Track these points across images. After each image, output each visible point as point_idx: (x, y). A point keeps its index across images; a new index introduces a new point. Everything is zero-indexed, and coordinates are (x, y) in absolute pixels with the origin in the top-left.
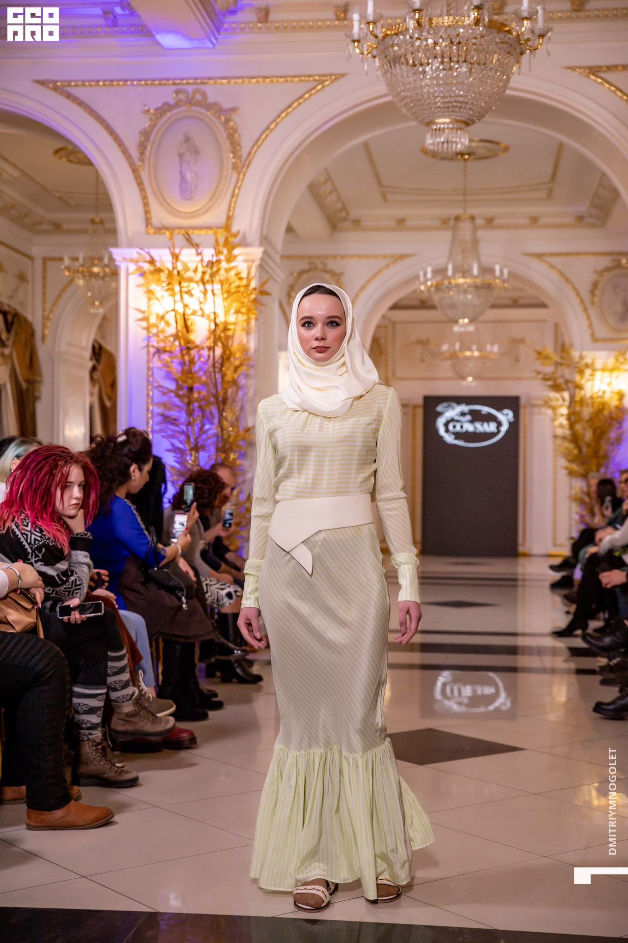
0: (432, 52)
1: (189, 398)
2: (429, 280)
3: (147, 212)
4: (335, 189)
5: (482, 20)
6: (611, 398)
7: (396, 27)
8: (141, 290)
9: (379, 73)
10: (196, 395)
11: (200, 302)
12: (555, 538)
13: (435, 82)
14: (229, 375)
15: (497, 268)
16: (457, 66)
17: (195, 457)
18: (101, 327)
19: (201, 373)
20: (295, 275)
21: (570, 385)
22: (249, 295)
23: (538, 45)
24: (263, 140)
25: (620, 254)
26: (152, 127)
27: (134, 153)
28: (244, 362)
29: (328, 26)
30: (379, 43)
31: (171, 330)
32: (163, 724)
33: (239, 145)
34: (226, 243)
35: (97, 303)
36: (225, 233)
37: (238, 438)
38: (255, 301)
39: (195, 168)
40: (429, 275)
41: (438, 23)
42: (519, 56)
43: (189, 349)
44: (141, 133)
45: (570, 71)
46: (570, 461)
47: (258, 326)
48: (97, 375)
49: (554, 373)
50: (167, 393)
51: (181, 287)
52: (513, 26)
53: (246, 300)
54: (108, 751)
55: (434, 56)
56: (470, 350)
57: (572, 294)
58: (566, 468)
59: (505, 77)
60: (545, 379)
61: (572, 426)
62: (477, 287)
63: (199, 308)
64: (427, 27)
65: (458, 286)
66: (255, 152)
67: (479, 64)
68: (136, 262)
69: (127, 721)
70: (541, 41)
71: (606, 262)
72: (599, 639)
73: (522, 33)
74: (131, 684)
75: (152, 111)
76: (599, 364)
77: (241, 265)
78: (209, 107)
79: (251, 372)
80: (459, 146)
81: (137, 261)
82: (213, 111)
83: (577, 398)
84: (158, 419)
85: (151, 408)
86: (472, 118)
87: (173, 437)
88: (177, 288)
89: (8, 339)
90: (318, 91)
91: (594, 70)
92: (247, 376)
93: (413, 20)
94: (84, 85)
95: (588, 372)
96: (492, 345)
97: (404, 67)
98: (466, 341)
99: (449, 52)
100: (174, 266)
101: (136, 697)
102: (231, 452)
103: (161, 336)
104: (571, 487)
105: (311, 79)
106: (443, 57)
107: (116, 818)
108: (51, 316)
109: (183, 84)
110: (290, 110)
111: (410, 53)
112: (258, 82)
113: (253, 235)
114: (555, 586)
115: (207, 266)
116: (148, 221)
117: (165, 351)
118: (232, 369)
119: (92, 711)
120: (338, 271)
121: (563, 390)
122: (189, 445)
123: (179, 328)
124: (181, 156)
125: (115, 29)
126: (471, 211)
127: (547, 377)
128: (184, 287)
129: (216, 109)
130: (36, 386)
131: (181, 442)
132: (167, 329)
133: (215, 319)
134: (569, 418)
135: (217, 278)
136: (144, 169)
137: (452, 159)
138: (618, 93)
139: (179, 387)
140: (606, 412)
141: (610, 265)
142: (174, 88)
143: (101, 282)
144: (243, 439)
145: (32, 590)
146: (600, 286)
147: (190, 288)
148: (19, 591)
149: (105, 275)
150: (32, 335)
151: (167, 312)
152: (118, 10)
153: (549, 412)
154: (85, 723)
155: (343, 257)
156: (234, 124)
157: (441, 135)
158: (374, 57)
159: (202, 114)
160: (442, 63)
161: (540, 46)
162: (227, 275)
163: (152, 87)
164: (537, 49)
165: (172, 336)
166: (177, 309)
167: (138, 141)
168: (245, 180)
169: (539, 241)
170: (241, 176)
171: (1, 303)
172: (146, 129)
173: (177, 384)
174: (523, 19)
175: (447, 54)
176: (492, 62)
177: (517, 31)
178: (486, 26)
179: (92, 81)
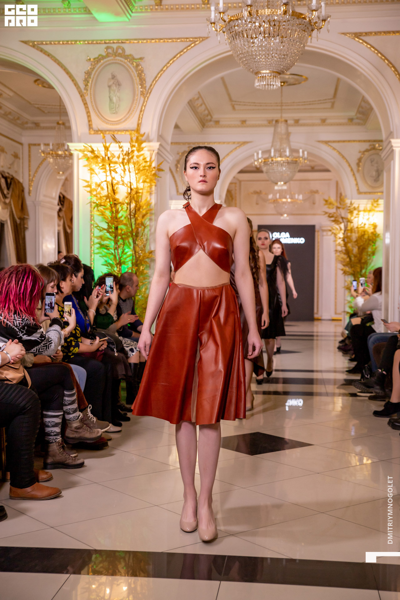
0: (259, 30)
1: (115, 233)
2: (260, 159)
3: (89, 121)
4: (204, 103)
5: (288, 11)
6: (369, 228)
7: (236, 15)
8: (86, 169)
9: (227, 42)
10: (119, 232)
11: (121, 176)
12: (336, 309)
13: (260, 49)
14: (140, 219)
15: (301, 151)
16: (273, 39)
17: (120, 268)
18: (64, 185)
19: (123, 218)
20: (180, 154)
22: (151, 171)
24: (159, 78)
25: (375, 141)
26: (93, 69)
27: (82, 86)
28: (148, 212)
29: (198, 8)
30: (226, 25)
31: (105, 193)
33: (145, 80)
34: (137, 140)
35: (61, 173)
36: (136, 135)
37: (145, 257)
38: (155, 175)
39: (118, 94)
40: (260, 156)
41: (262, 13)
42: (310, 33)
43: (115, 204)
44: (85, 73)
45: (343, 35)
46: (344, 265)
47: (157, 190)
48: (61, 214)
49: (334, 213)
50: (102, 230)
51: (110, 167)
52: (307, 15)
53: (149, 175)
55: (259, 33)
56: (286, 198)
57: (346, 165)
58: (342, 270)
59: (302, 45)
60: (330, 217)
61: (345, 245)
62: (288, 163)
63: (121, 180)
64: (255, 16)
65: (277, 162)
66: (154, 84)
69: (75, 432)
70: (324, 24)
71: (366, 146)
73: (312, 19)
75: (92, 60)
76: (361, 208)
77: (146, 153)
78: (126, 57)
79: (153, 217)
80: (275, 87)
81: (84, 151)
82: (129, 60)
83: (349, 228)
84: (98, 245)
85: (93, 239)
86: (283, 70)
87: (106, 256)
88: (108, 168)
89: (8, 193)
90: (192, 47)
91: (358, 35)
92: (150, 219)
93: (247, 12)
94: (51, 44)
95: (355, 212)
96: (299, 195)
97: (242, 40)
98: (283, 194)
99: (268, 31)
100: (106, 154)
101: (81, 417)
102: (141, 266)
103: (99, 196)
104: (345, 281)
105: (188, 40)
106: (265, 33)
108: (34, 179)
109: (111, 43)
110: (175, 59)
111: (245, 31)
112: (156, 41)
113: (154, 135)
115: (125, 154)
116: (90, 127)
117: (101, 205)
118: (141, 216)
119: (56, 425)
121: (341, 223)
122: (116, 261)
123: (109, 191)
124: (109, 87)
125: (70, 10)
126: (286, 116)
127: (331, 215)
128: (112, 167)
129: (131, 58)
130: (25, 221)
131: (111, 260)
132: (102, 192)
133: (131, 186)
134: (344, 240)
135: (132, 161)
136: (88, 94)
138: (372, 49)
139: (109, 227)
140: (366, 237)
141: (369, 148)
142: (105, 45)
143: (63, 160)
144: (148, 258)
146: (363, 160)
147: (115, 167)
149: (66, 156)
150: (23, 191)
151: (102, 182)
153: (333, 235)
154: (53, 433)
156: (142, 67)
157: (264, 80)
158: (224, 32)
159: (122, 61)
160: (265, 37)
161: (323, 26)
162: (138, 160)
163: (92, 45)
164: (321, 28)
165: (105, 196)
166: (108, 180)
167: (84, 77)
168: (148, 102)
169: (326, 133)
170: (146, 98)
171: (4, 172)
172: (88, 71)
173: (108, 225)
174: (313, 11)
175: (267, 32)
176: (294, 36)
177: (309, 17)
178: (291, 15)
179: (56, 41)
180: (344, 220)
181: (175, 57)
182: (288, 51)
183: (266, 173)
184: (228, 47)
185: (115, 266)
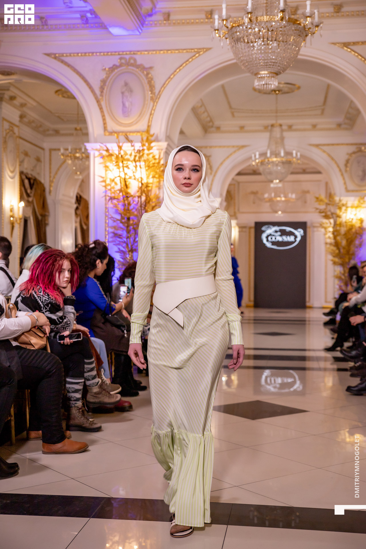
0: (258, 35)
1: (128, 224)
2: (258, 159)
3: (105, 124)
4: (206, 111)
5: (284, 18)
6: (356, 222)
7: (238, 22)
8: (102, 166)
9: (229, 47)
10: (131, 222)
11: (133, 172)
12: (326, 298)
13: (259, 52)
15: (294, 152)
16: (271, 43)
17: (131, 255)
18: (81, 186)
19: (134, 210)
21: (334, 216)
22: (160, 168)
23: (315, 31)
24: (167, 84)
25: (361, 144)
27: (98, 92)
28: (157, 204)
29: (202, 23)
30: (229, 31)
31: (118, 187)
32: (114, 398)
33: (154, 87)
34: (147, 140)
35: (78, 173)
36: (146, 135)
39: (130, 100)
41: (261, 19)
42: (305, 37)
43: (127, 197)
44: (101, 81)
45: (333, 45)
46: (334, 257)
48: (79, 212)
49: (325, 209)
50: (116, 221)
51: (123, 164)
52: (301, 21)
53: (158, 171)
54: (86, 412)
55: (259, 37)
56: (280, 197)
57: (335, 166)
58: (332, 260)
59: (297, 49)
60: (320, 212)
61: (335, 238)
62: (283, 163)
63: (133, 175)
64: (255, 22)
65: (273, 162)
66: (163, 91)
67: (283, 42)
69: (95, 397)
70: (317, 29)
71: (353, 149)
72: (349, 352)
73: (306, 25)
74: (97, 377)
75: (107, 69)
76: (349, 204)
77: (155, 152)
78: (138, 66)
80: (273, 86)
81: (100, 150)
82: (140, 69)
83: (338, 222)
84: (111, 235)
85: (107, 229)
86: (280, 71)
87: (119, 244)
88: (121, 164)
89: (31, 193)
90: (197, 57)
91: (346, 45)
93: (248, 18)
94: (70, 56)
95: (344, 208)
96: (292, 194)
97: (243, 44)
98: (277, 192)
99: (267, 36)
100: (119, 152)
101: (100, 384)
103: (113, 190)
104: (335, 271)
105: (193, 51)
106: (263, 38)
107: (90, 448)
108: (54, 180)
109: (124, 54)
110: (181, 68)
111: (246, 36)
112: (164, 53)
113: (162, 136)
114: (326, 324)
115: (137, 152)
116: (105, 129)
117: (114, 198)
118: (151, 208)
119: (76, 391)
120: (208, 155)
121: (330, 218)
122: (128, 249)
123: (122, 186)
124: (123, 93)
125: (87, 25)
126: (280, 122)
127: (322, 211)
128: (125, 164)
129: (142, 68)
130: (46, 218)
131: (124, 247)
132: (115, 186)
133: (141, 181)
134: (333, 233)
135: (143, 159)
136: (103, 100)
137: (269, 93)
138: (359, 57)
139: (122, 218)
140: (354, 230)
141: (356, 150)
142: (119, 57)
143: (80, 162)
145: (44, 327)
146: (350, 162)
147: (128, 164)
148: (37, 327)
149: (83, 158)
150: (44, 190)
151: (116, 177)
152: (89, 15)
153: (323, 230)
154: (73, 398)
155: (211, 147)
156: (151, 76)
157: (263, 80)
158: (226, 38)
159: (134, 71)
160: (263, 41)
162: (148, 157)
163: (107, 56)
164: (315, 33)
165: (118, 190)
166: (121, 175)
167: (100, 85)
168: (157, 106)
169: (317, 138)
170: (155, 103)
171: (27, 173)
172: (104, 79)
173: (121, 216)
174: (307, 17)
176: (290, 41)
177: (304, 24)
178: (287, 21)
179: (75, 53)
184: (230, 55)
185: (128, 253)
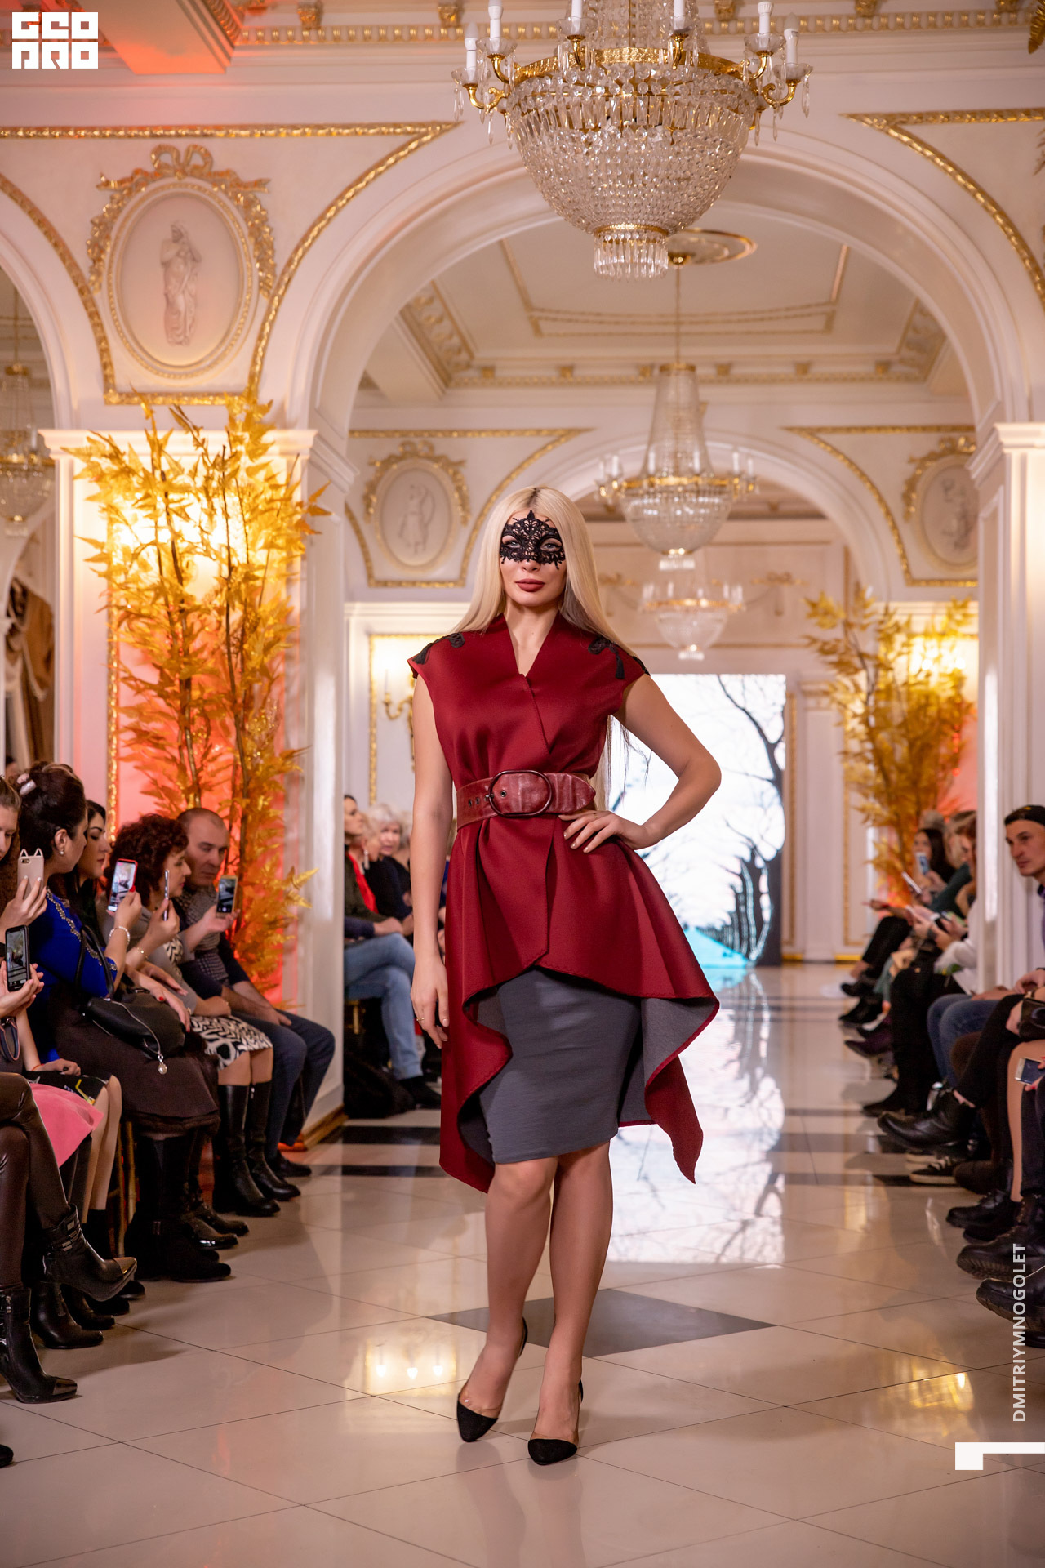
0: (604, 106)
1: (183, 699)
2: (616, 479)
4: (447, 313)
5: (688, 55)
6: (941, 684)
7: (539, 64)
8: (96, 506)
9: (512, 141)
10: (196, 694)
11: (202, 529)
12: (846, 930)
13: (609, 161)
14: (256, 656)
15: (736, 456)
16: (645, 134)
18: (25, 556)
19: (205, 654)
20: (378, 464)
22: (291, 516)
23: (787, 96)
24: (314, 239)
25: (954, 428)
26: (115, 213)
27: (83, 261)
28: (282, 635)
29: (428, 38)
30: (510, 90)
31: (151, 577)
33: (272, 248)
34: (249, 423)
36: (245, 407)
37: (271, 770)
38: (301, 525)
39: (192, 287)
40: (615, 471)
41: (612, 58)
42: (754, 116)
43: (182, 611)
44: (92, 222)
45: (854, 120)
46: (866, 796)
47: (307, 570)
48: (18, 643)
49: (838, 640)
50: (145, 689)
51: (168, 502)
52: (743, 65)
53: (285, 524)
55: (606, 116)
56: (693, 596)
57: (871, 501)
58: (863, 810)
59: (731, 152)
60: (826, 649)
61: (871, 734)
62: (699, 492)
63: (200, 540)
64: (594, 66)
65: (668, 491)
66: (300, 259)
68: (85, 455)
71: (929, 443)
73: (758, 77)
75: (113, 185)
76: (918, 625)
77: (277, 463)
78: (217, 178)
79: (296, 650)
80: (653, 270)
81: (90, 455)
82: (223, 187)
83: (881, 686)
84: (129, 736)
85: (115, 715)
86: (676, 222)
87: (154, 768)
88: (161, 505)
90: (411, 151)
91: (895, 121)
92: (288, 658)
93: (569, 54)
95: (900, 639)
96: (733, 587)
97: (554, 131)
98: (686, 584)
99: (631, 111)
100: (156, 464)
102: (259, 795)
103: (133, 588)
105: (398, 130)
106: (621, 119)
110: (360, 185)
111: (564, 108)
112: (304, 133)
113: (297, 408)
115: (214, 465)
116: (108, 382)
117: (139, 616)
118: (260, 647)
120: (455, 458)
121: (857, 670)
122: (184, 782)
123: (165, 574)
124: (166, 265)
126: (690, 352)
127: (827, 647)
128: (173, 502)
129: (231, 183)
131: (169, 778)
132: (142, 575)
133: (229, 558)
134: (866, 722)
135: (233, 483)
136: (100, 286)
138: (938, 160)
139: (165, 680)
140: (932, 711)
141: (938, 449)
142: (153, 143)
143: (25, 481)
144: (280, 772)
146: (920, 486)
147: (184, 503)
149: (31, 467)
151: (144, 547)
153: (834, 706)
155: (464, 433)
156: (262, 209)
157: (621, 252)
158: (504, 112)
159: (205, 191)
160: (621, 128)
161: (790, 98)
162: (252, 480)
163: (114, 141)
164: (786, 102)
165: (153, 588)
166: (161, 540)
167: (90, 237)
168: (281, 309)
169: (811, 406)
170: (276, 298)
172: (103, 216)
173: (162, 674)
174: (760, 53)
175: (628, 112)
176: (707, 125)
177: (750, 73)
178: (696, 65)
180: (869, 663)
181: (360, 180)
182: (689, 169)
183: (634, 521)
184: (515, 155)
185: (183, 796)
